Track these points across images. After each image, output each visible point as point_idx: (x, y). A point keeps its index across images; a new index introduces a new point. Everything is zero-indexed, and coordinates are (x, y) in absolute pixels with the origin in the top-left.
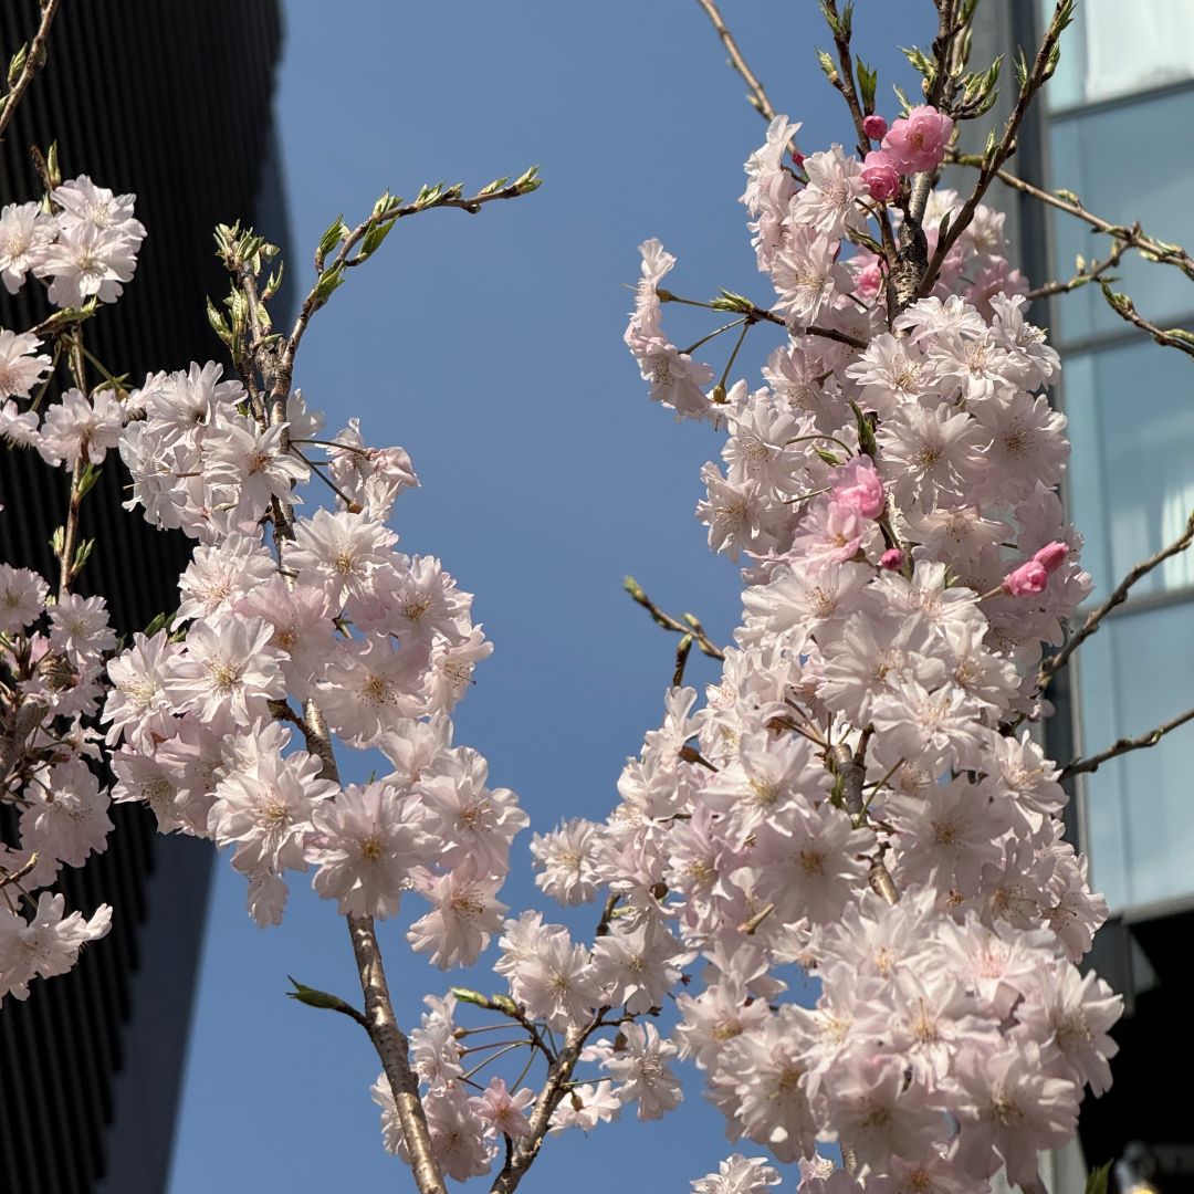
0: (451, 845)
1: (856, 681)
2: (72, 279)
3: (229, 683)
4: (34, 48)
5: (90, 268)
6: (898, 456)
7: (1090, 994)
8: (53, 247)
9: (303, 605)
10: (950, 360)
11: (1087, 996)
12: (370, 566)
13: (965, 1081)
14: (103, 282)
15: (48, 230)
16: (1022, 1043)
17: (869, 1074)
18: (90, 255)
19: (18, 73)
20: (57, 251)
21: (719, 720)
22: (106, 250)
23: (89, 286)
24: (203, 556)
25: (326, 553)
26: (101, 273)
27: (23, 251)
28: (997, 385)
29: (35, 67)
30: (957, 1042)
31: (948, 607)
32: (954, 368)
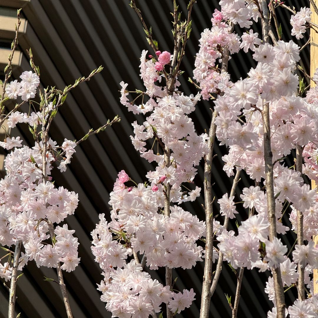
0: (64, 253)
1: (125, 214)
2: (25, 95)
3: (26, 223)
4: (15, 41)
5: (28, 92)
6: (161, 133)
7: (155, 284)
8: (21, 89)
9: (39, 203)
10: (168, 112)
11: (154, 285)
12: (50, 193)
13: (133, 307)
14: (31, 95)
15: (19, 86)
16: (141, 297)
17: (117, 307)
18: (28, 90)
19: (13, 47)
20: (22, 90)
21: (102, 226)
22: (30, 88)
23: (28, 97)
24: (23, 193)
25: (42, 192)
26: (30, 93)
27: (16, 90)
28: (177, 116)
29: (16, 45)
30: (131, 299)
31: (144, 193)
32: (169, 114)
